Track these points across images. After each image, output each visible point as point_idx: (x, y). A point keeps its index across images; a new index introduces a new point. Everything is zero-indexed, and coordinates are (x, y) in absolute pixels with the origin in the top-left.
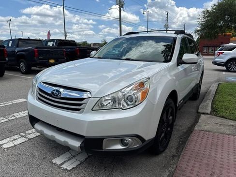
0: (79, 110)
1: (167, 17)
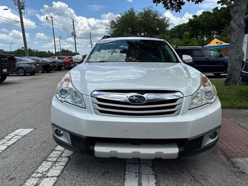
0: (173, 112)
1: (73, 25)
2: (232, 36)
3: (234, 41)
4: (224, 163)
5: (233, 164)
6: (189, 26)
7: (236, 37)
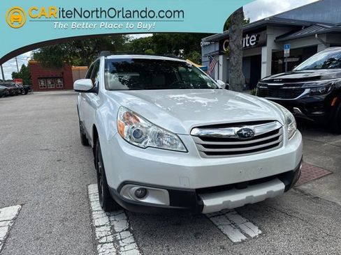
2: (232, 58)
3: (234, 64)
4: (295, 194)
5: (302, 192)
6: (154, 42)
7: (236, 59)
